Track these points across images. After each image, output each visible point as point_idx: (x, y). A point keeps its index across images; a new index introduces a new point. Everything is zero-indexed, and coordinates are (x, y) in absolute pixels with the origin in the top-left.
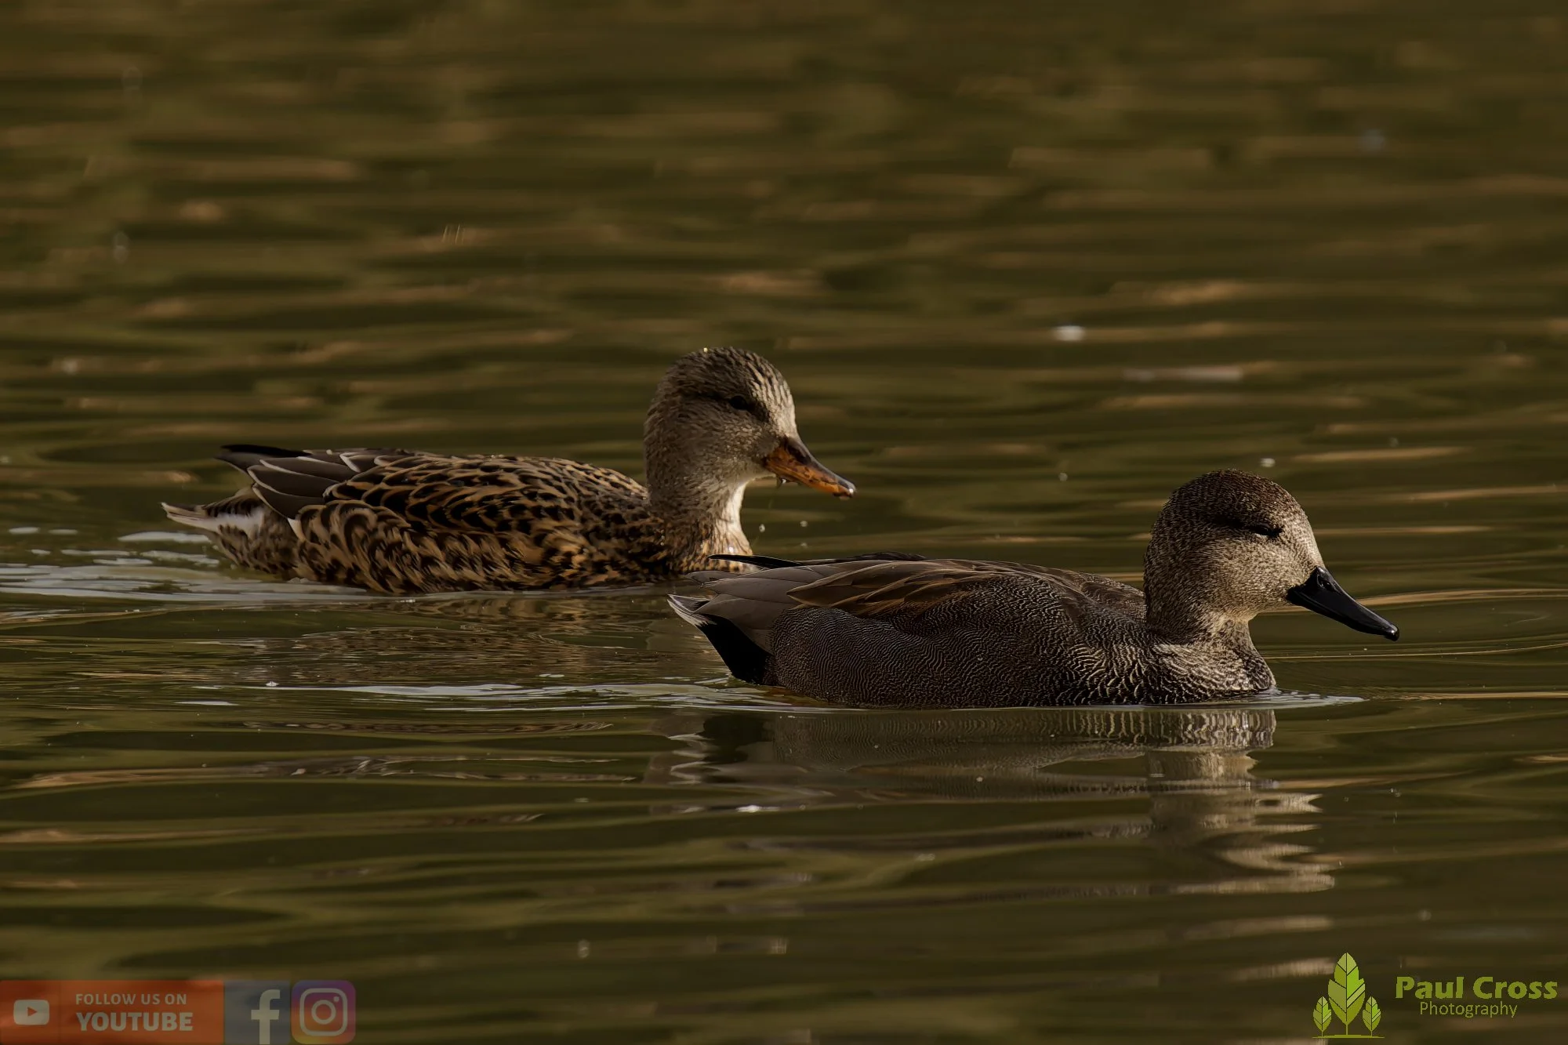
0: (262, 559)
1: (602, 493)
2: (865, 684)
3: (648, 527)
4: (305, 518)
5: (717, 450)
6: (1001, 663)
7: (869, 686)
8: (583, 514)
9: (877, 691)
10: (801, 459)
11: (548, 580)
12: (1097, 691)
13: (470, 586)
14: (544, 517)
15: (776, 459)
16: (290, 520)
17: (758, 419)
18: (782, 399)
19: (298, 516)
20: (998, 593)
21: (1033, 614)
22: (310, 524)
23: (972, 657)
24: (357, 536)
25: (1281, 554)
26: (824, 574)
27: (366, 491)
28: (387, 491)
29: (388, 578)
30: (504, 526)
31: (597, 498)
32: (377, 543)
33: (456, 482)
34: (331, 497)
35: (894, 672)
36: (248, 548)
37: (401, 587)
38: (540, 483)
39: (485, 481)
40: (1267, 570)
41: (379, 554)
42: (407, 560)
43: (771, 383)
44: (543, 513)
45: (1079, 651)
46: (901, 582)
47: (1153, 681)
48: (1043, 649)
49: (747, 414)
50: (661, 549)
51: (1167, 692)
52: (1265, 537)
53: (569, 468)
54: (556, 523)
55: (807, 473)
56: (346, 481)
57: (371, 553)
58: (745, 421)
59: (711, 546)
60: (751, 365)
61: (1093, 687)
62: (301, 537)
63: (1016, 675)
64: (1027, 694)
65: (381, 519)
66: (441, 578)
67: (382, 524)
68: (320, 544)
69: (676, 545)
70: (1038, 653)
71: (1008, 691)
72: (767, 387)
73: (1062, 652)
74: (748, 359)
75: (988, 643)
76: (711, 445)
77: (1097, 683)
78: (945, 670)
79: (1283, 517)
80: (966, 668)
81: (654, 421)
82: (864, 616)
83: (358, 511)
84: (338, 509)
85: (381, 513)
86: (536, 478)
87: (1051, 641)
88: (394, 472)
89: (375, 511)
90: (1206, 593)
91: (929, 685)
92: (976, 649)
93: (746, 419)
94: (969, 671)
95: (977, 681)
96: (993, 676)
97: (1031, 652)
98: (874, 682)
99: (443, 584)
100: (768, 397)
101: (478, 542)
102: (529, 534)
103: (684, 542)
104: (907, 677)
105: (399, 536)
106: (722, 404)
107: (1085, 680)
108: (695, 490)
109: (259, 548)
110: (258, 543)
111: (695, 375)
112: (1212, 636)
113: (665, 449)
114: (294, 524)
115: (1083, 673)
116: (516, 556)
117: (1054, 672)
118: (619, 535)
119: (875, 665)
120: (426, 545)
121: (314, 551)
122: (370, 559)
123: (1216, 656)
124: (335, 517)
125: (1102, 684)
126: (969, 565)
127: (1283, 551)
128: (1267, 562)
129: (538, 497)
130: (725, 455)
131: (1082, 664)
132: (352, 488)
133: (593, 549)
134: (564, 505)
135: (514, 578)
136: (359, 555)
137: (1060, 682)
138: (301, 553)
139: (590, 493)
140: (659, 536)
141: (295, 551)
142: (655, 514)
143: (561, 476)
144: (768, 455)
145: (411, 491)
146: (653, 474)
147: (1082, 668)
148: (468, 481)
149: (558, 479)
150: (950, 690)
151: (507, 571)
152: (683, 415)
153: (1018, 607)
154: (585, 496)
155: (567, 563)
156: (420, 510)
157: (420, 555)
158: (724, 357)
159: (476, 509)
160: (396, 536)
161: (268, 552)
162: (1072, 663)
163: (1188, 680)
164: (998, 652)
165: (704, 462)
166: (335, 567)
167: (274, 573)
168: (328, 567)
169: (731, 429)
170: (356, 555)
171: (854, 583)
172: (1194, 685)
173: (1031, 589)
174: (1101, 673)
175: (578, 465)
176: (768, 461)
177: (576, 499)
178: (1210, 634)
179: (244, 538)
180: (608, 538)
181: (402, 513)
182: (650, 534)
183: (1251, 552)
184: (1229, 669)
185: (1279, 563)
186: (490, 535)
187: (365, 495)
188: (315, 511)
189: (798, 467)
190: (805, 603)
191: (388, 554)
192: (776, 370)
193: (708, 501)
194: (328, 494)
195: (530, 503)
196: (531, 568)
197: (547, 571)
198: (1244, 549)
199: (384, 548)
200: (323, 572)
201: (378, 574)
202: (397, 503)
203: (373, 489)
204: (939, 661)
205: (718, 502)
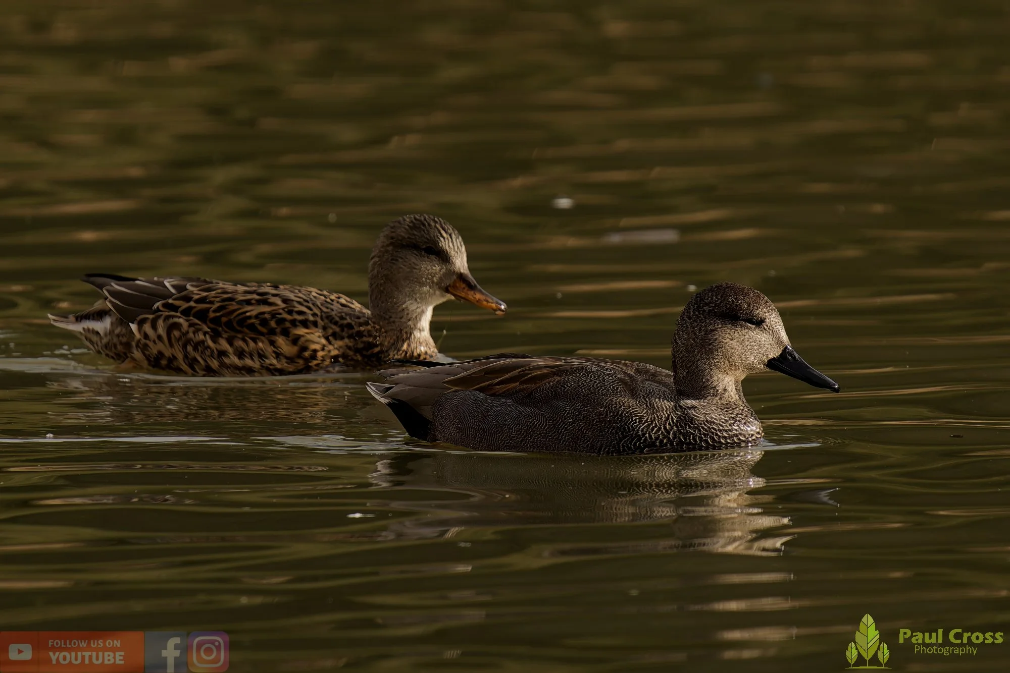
0: (111, 350)
1: (336, 310)
2: (496, 439)
3: (369, 331)
4: (141, 324)
5: (416, 282)
6: (583, 423)
7: (498, 441)
8: (325, 324)
9: (504, 443)
10: (471, 287)
11: (301, 367)
12: (646, 437)
13: (250, 371)
14: (298, 326)
15: (454, 287)
16: (130, 324)
17: (443, 260)
18: (458, 248)
19: (136, 322)
20: (580, 377)
21: (603, 390)
22: (143, 328)
23: (565, 419)
24: (174, 335)
25: (764, 337)
26: (466, 370)
27: (181, 307)
28: (195, 307)
29: (195, 364)
30: (272, 332)
31: (333, 313)
32: (188, 342)
33: (241, 302)
34: (158, 310)
35: (515, 431)
36: (101, 342)
37: (204, 370)
38: (296, 304)
39: (259, 302)
40: (755, 347)
41: (189, 348)
42: (208, 353)
43: (451, 237)
44: (298, 324)
45: (633, 412)
46: (516, 372)
47: (681, 426)
48: (610, 412)
49: (436, 258)
50: (377, 346)
51: (692, 433)
52: (753, 326)
53: (314, 294)
54: (306, 331)
55: (475, 296)
56: (167, 300)
57: (185, 347)
58: (434, 262)
59: (409, 345)
60: (438, 226)
61: (644, 435)
62: (138, 336)
63: (594, 430)
64: (601, 442)
65: (190, 325)
66: (230, 365)
67: (191, 330)
68: (150, 341)
69: (386, 343)
70: (607, 415)
71: (589, 441)
72: (448, 240)
73: (622, 413)
74: (436, 222)
75: (575, 410)
76: (412, 279)
77: (646, 432)
78: (548, 428)
79: (765, 313)
80: (561, 427)
81: (375, 263)
82: (493, 395)
83: (176, 320)
84: (162, 318)
85: (191, 322)
86: (293, 300)
87: (615, 407)
88: (200, 294)
89: (187, 321)
90: (716, 363)
91: (538, 438)
92: (567, 414)
93: (435, 261)
94: (564, 428)
95: (569, 435)
96: (579, 431)
97: (603, 415)
98: (502, 438)
99: (232, 368)
100: (449, 246)
101: (256, 343)
102: (289, 337)
103: (392, 341)
104: (523, 434)
105: (203, 337)
106: (419, 252)
107: (638, 430)
108: (400, 309)
109: (109, 343)
110: (108, 340)
111: (402, 232)
112: (719, 392)
113: (382, 281)
114: (134, 327)
115: (637, 426)
116: (280, 351)
117: (618, 427)
118: (350, 337)
119: (502, 427)
120: (221, 343)
121: (146, 345)
122: (183, 350)
123: (722, 406)
124: (160, 322)
125: (649, 432)
126: (560, 360)
127: (765, 335)
128: (755, 342)
129: (294, 313)
130: (422, 284)
131: (636, 420)
132: (172, 304)
133: (331, 347)
134: (311, 318)
135: (279, 366)
136: (176, 347)
137: (622, 433)
138: (137, 346)
139: (329, 310)
140: (375, 337)
141: (134, 344)
142: (374, 323)
143: (308, 299)
144: (450, 284)
145: (211, 308)
146: (374, 297)
147: (636, 423)
148: (248, 302)
149: (307, 301)
150: (552, 441)
151: (274, 361)
152: (394, 259)
153: (593, 386)
154: (325, 313)
155: (314, 356)
156: (216, 321)
157: (216, 349)
158: (420, 221)
159: (253, 321)
160: (201, 336)
161: (115, 346)
162: (629, 420)
163: (704, 424)
164: (581, 415)
165: (408, 289)
166: (160, 356)
167: (119, 359)
168: (156, 356)
169: (426, 268)
170: (175, 349)
171: (485, 374)
172: (709, 427)
173: (601, 374)
174: (648, 425)
175: (319, 292)
176: (449, 288)
177: (319, 314)
178: (718, 391)
179: (98, 336)
180: (342, 338)
181: (204, 322)
182: (370, 336)
183: (745, 335)
184: (730, 415)
185: (763, 343)
186: (262, 338)
187: (181, 309)
188: (148, 318)
189: (469, 292)
190: (454, 389)
191: (195, 348)
192: (455, 229)
193: (409, 316)
194: (156, 308)
195: (289, 317)
196: (290, 360)
197: (301, 362)
198: (740, 333)
199: (193, 345)
200: (152, 359)
201: (189, 362)
202: (202, 315)
203: (184, 305)
204: (544, 423)
205: (416, 317)
